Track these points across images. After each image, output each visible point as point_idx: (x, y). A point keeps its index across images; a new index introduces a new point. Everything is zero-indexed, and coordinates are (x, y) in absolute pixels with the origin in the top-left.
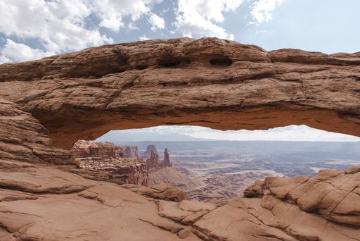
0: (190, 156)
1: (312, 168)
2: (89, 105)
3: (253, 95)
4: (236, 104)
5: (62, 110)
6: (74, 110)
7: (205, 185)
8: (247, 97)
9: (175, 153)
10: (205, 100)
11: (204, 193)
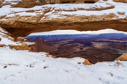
0: (51, 40)
1: (91, 42)
2: (30, 22)
3: (108, 16)
4: (101, 20)
5: (15, 24)
6: (21, 24)
7: (57, 50)
8: (106, 17)
9: (46, 39)
10: (87, 18)
11: (57, 52)
